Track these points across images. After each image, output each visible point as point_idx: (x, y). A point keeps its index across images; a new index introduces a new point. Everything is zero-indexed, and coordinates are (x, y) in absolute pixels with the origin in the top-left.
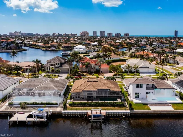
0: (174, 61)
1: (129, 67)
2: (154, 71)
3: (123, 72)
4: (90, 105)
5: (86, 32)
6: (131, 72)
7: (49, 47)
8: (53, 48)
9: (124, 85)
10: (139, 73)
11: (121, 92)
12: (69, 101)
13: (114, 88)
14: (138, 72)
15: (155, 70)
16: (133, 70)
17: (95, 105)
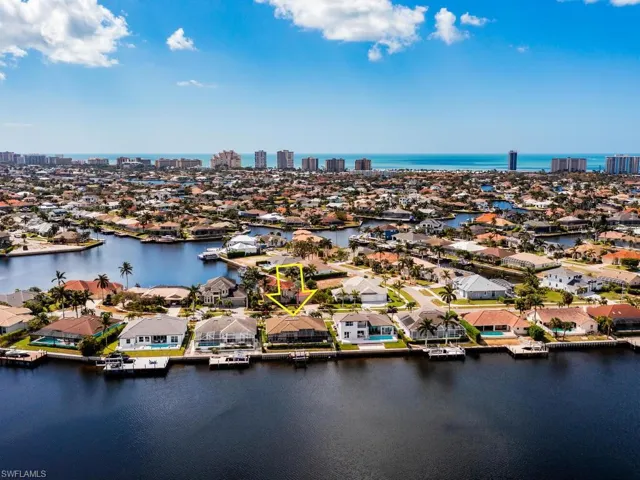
0: (432, 276)
1: (345, 294)
2: (386, 297)
3: (335, 303)
4: (291, 347)
5: (232, 153)
6: (348, 302)
7: (157, 233)
8: (169, 237)
9: (333, 323)
10: (361, 303)
11: (328, 332)
12: (265, 344)
13: (319, 328)
14: (359, 301)
15: (388, 296)
16: (351, 298)
17: (298, 347)
